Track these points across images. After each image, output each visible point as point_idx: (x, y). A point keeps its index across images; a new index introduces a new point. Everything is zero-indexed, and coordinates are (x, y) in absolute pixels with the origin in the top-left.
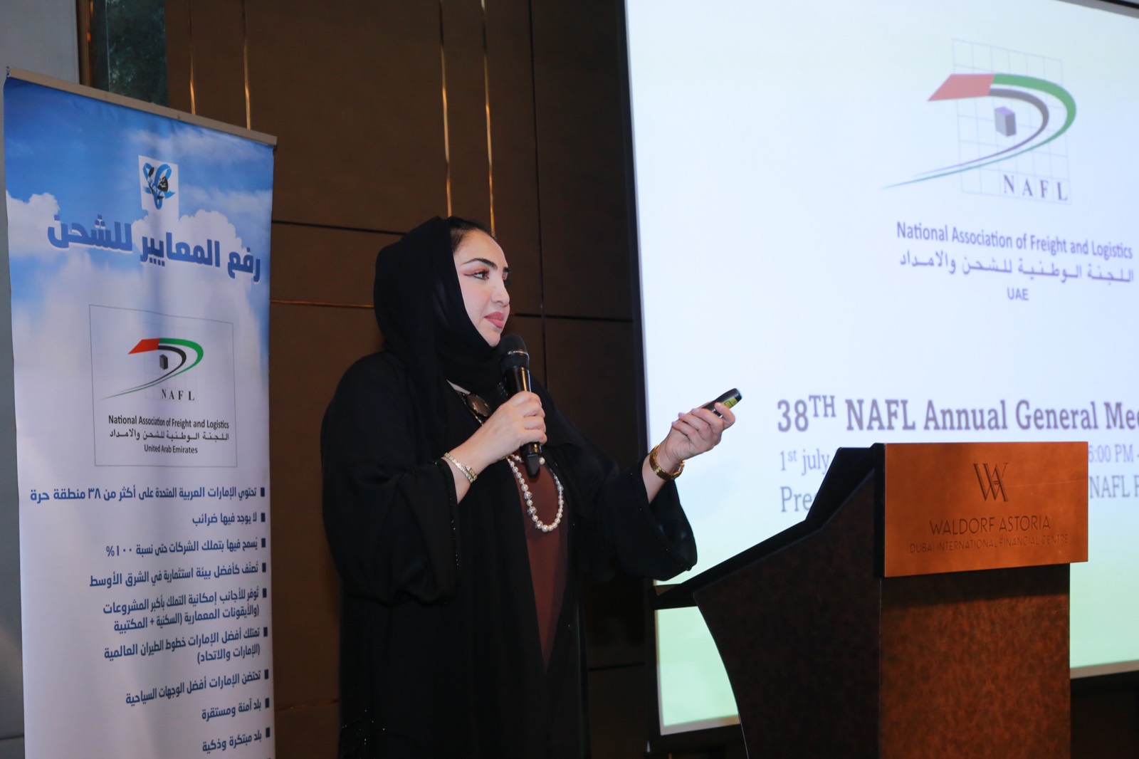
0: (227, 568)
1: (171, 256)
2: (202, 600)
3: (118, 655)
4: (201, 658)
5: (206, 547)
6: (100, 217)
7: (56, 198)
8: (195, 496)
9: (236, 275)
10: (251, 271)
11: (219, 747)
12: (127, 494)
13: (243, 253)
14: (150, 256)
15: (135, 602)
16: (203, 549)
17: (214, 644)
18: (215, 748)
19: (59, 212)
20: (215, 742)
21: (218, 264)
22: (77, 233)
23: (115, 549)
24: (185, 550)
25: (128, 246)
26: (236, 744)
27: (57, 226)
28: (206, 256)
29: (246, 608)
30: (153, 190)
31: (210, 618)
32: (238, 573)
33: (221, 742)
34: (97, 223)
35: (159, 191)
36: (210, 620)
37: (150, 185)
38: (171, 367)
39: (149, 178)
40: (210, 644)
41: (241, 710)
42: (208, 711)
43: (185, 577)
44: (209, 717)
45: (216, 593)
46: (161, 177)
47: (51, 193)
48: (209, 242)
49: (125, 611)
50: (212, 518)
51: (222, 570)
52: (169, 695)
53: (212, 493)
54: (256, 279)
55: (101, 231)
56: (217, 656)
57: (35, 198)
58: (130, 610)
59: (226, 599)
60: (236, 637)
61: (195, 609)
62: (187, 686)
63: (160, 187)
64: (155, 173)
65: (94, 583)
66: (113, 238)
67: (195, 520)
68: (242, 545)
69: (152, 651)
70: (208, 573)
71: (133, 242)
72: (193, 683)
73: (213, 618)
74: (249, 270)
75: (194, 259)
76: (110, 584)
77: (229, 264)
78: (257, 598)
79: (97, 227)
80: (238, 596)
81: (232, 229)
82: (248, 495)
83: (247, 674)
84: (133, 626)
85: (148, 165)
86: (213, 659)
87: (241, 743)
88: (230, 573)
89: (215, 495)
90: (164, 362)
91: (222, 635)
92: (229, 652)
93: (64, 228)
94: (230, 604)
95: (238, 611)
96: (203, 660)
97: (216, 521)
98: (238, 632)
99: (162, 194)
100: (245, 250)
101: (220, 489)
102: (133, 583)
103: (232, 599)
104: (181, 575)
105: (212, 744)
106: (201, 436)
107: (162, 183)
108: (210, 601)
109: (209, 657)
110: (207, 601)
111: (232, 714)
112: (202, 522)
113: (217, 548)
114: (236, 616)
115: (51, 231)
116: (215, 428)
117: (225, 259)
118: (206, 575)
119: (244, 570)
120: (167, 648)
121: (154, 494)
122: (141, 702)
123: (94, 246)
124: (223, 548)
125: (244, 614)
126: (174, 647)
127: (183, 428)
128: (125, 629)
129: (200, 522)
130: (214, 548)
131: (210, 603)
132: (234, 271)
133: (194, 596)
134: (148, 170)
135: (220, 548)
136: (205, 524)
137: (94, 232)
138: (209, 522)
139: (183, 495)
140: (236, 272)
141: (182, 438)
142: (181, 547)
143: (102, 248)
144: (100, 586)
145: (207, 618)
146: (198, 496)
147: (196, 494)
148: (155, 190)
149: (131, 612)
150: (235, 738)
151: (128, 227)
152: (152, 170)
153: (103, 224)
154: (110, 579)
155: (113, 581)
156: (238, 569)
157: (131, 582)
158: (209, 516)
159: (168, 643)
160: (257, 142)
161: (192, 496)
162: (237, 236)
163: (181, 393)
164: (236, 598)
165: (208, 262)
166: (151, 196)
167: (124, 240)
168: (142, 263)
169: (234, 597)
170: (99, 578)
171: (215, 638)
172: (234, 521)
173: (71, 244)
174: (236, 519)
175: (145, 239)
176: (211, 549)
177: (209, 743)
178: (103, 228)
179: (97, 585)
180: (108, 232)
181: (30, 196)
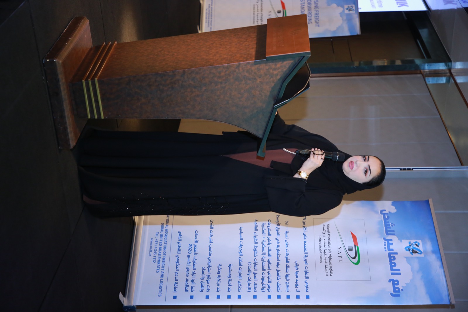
0: (279, 274)
1: (389, 254)
2: (269, 265)
3: (255, 224)
4: (250, 264)
5: (287, 266)
6: (394, 225)
7: (396, 212)
8: (305, 262)
9: (390, 283)
10: (394, 292)
11: (219, 271)
12: (305, 228)
13: (400, 286)
14: (386, 242)
15: (271, 230)
16: (287, 265)
17: (254, 269)
18: (219, 270)
19: (392, 213)
20: (221, 270)
21: (392, 274)
22: (387, 217)
23: (287, 224)
24: (286, 257)
25: (387, 234)
26: (218, 278)
27: (387, 212)
28: (394, 268)
29: (265, 283)
30: (410, 245)
31: (263, 267)
32: (278, 280)
33: (220, 272)
34: (392, 224)
35: (412, 249)
36: (262, 267)
37: (412, 244)
38: (349, 252)
39: (414, 244)
40: (254, 267)
41: (229, 280)
42: (232, 267)
43: (277, 257)
44: (229, 267)
45: (271, 269)
46: (417, 251)
47: (397, 211)
48: (399, 270)
49: (268, 227)
50: (297, 268)
51: (279, 272)
52: (240, 247)
53: (306, 268)
54: (392, 294)
55: (389, 225)
56: (249, 270)
57: (394, 207)
58: (268, 228)
59: (269, 274)
60: (255, 278)
61: (266, 261)
62: (242, 257)
63: (413, 250)
64: (417, 247)
65: (278, 217)
66: (388, 229)
67: (297, 262)
68: (288, 282)
69: (255, 237)
70: (278, 267)
71: (389, 236)
72: (242, 260)
73: (263, 268)
74: (394, 291)
75: (391, 263)
76: (277, 222)
77: (394, 279)
78: (268, 291)
79: (391, 224)
80: (269, 279)
81: (408, 282)
82: (306, 286)
83: (241, 283)
84: (263, 230)
85: (419, 243)
86: (249, 268)
87: (218, 281)
88: (278, 276)
89: (305, 269)
90: (350, 250)
91: (256, 272)
92: (250, 275)
93: (387, 214)
94: (267, 275)
95: (264, 279)
96: (249, 265)
97: (296, 269)
98: (257, 279)
99: (411, 251)
100: (402, 288)
101: (308, 271)
102: (277, 230)
103: (268, 276)
104: (278, 255)
105: (220, 268)
106: (327, 264)
107: (415, 251)
108: (269, 267)
109: (249, 267)
110: (269, 266)
111: (229, 276)
112: (296, 264)
113: (287, 270)
114: (262, 278)
115: (385, 210)
116: (330, 269)
117: (395, 277)
118: (278, 266)
119: (278, 283)
120: (255, 246)
121: (305, 240)
122: (240, 232)
123: (384, 222)
124: (287, 272)
125: (263, 282)
126: (255, 251)
127: (329, 258)
128: (263, 227)
129: (296, 263)
130: (287, 269)
131: (268, 267)
132: (391, 282)
133: (271, 261)
134: (417, 244)
135: (287, 271)
136: (295, 265)
137: (388, 222)
138: (296, 267)
139: (306, 256)
140: (391, 283)
141: (325, 257)
142: (288, 256)
143: (384, 225)
144: (276, 218)
145: (263, 266)
146: (305, 263)
147: (306, 262)
148: (411, 247)
149: (268, 229)
150: (220, 278)
151: (394, 235)
152: (417, 245)
153: (392, 226)
154: (278, 222)
155: (278, 223)
156: (279, 279)
157: (277, 229)
158: (298, 267)
159: (256, 246)
160: (449, 295)
161: (305, 261)
162: (406, 284)
163: (341, 257)
164: (269, 278)
165: (392, 270)
166: (408, 245)
167: (389, 233)
168: (383, 238)
169: (269, 277)
170: (279, 218)
171: (256, 269)
172: (296, 277)
173: (382, 215)
174: (297, 279)
175: (391, 240)
176: (287, 268)
177: (221, 267)
178: (391, 226)
179: (277, 217)
180: (390, 228)
181: (394, 206)
